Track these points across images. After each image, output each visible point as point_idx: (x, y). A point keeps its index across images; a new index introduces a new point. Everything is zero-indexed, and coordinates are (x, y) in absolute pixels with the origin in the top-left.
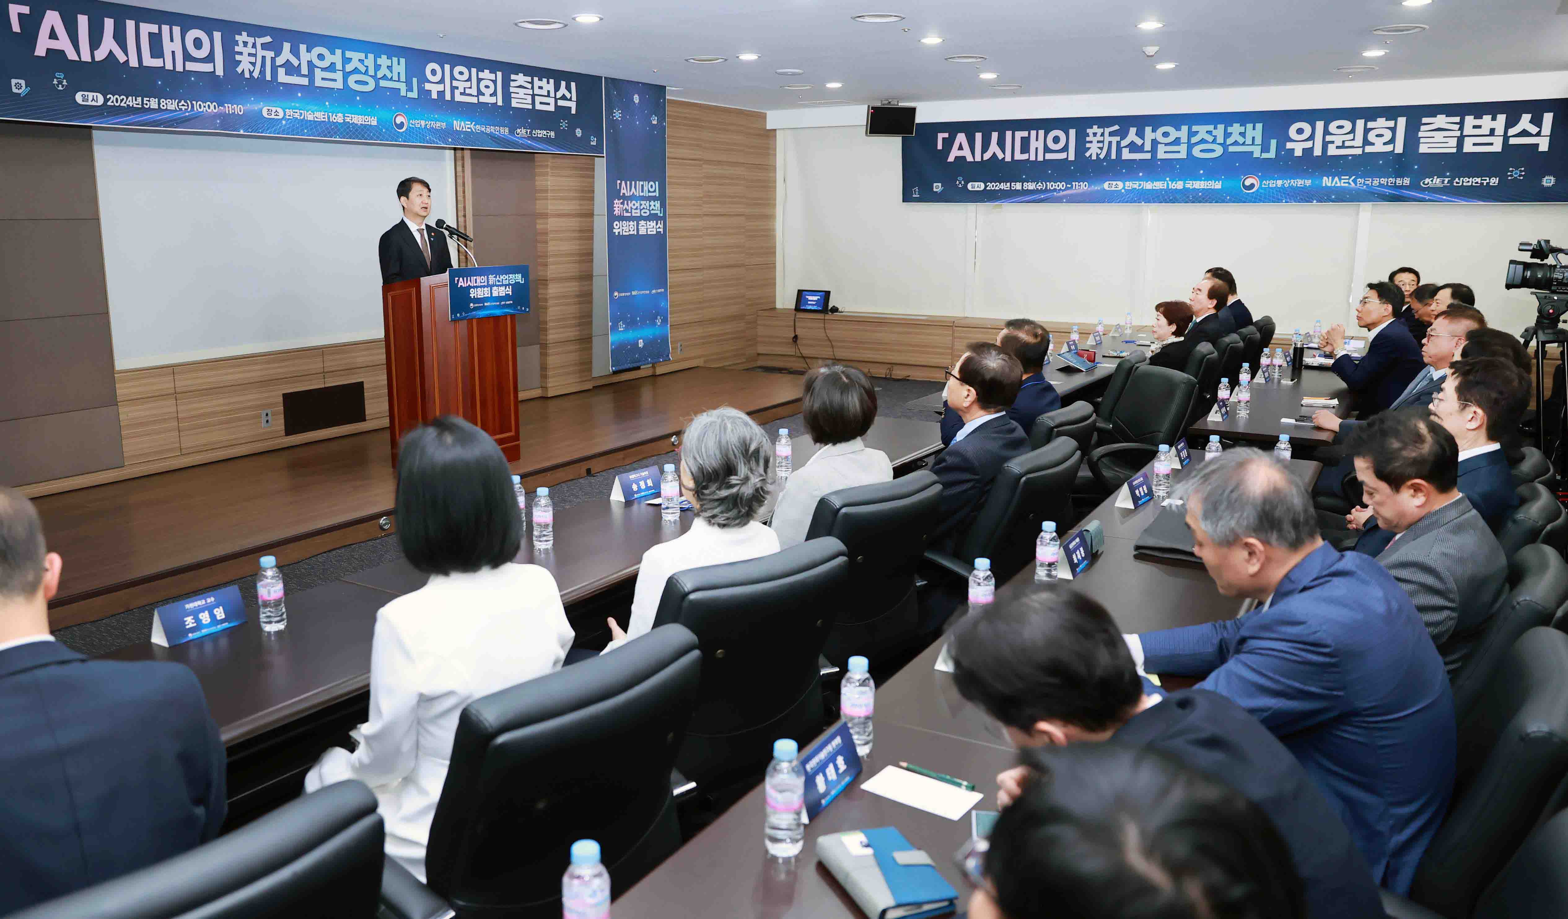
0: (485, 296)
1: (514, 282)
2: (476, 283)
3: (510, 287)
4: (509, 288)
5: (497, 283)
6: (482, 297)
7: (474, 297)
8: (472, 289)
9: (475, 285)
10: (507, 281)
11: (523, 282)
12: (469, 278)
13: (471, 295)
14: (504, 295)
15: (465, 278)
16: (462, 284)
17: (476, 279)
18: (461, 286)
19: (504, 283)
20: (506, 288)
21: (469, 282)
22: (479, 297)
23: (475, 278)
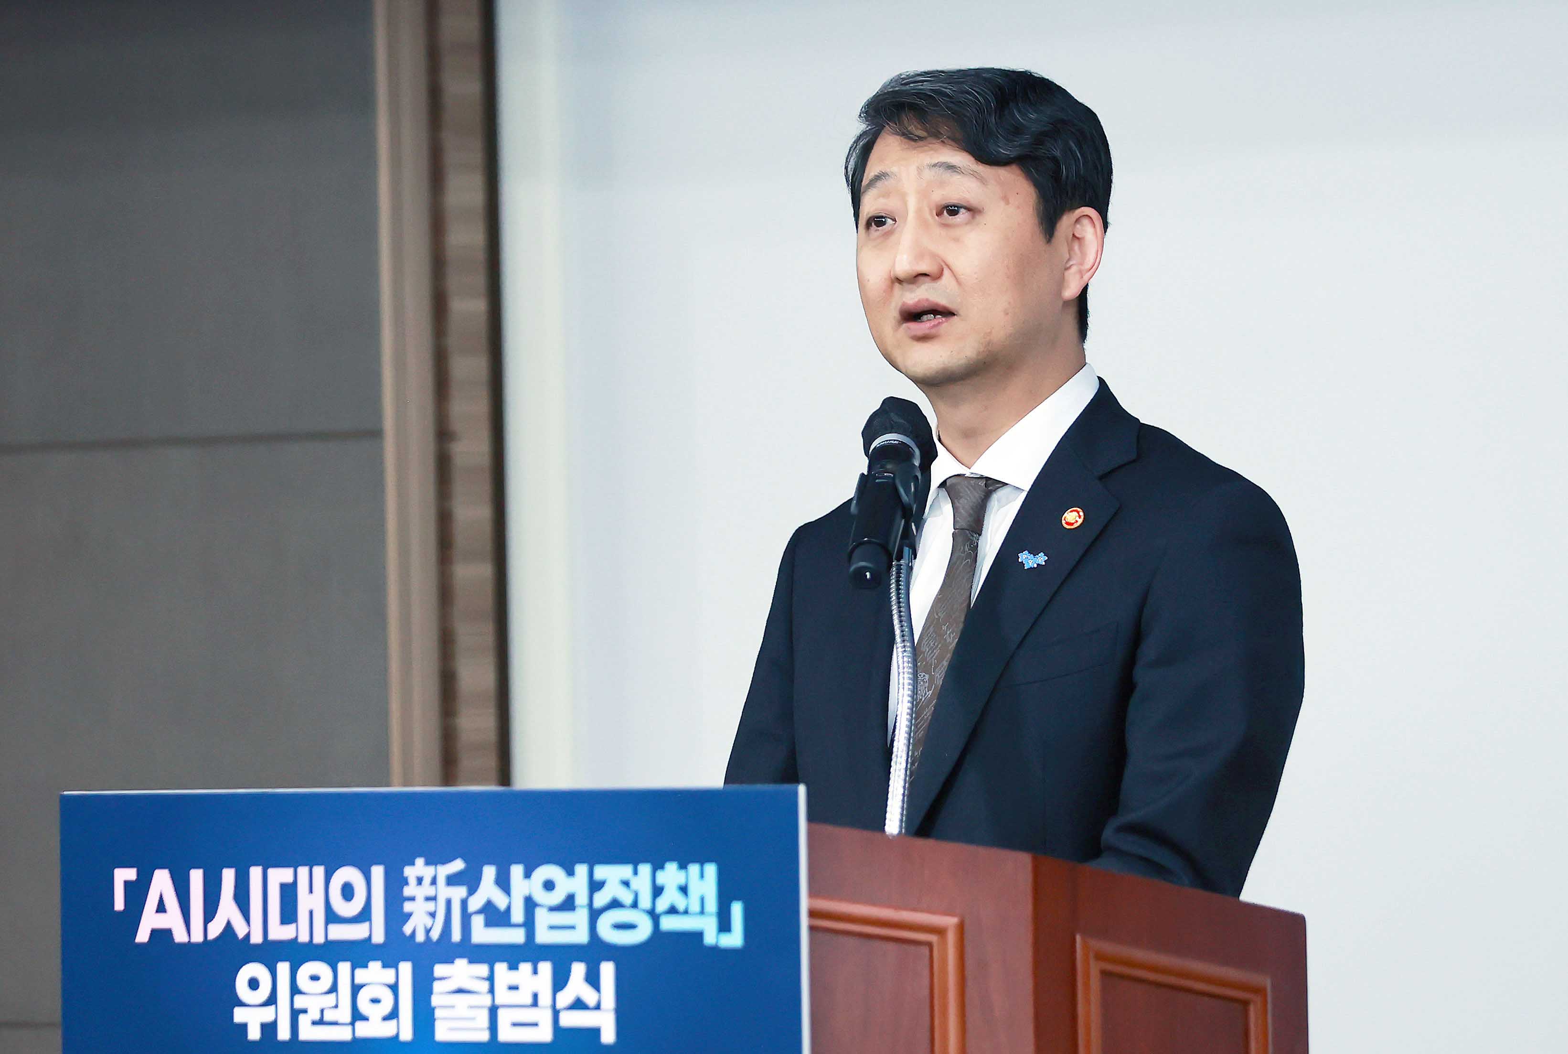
0: (363, 1030)
1: (643, 932)
2: (289, 915)
3: (607, 970)
4: (593, 980)
5: (481, 934)
6: (343, 1034)
7: (269, 1029)
8: (253, 970)
9: (279, 932)
10: (580, 917)
11: (735, 939)
12: (228, 876)
13: (240, 1015)
14: (544, 1034)
15: (196, 877)
16: (172, 920)
17: (289, 892)
18: (161, 936)
19: (543, 936)
20: (560, 981)
21: (227, 909)
22: (308, 1033)
23: (280, 876)
